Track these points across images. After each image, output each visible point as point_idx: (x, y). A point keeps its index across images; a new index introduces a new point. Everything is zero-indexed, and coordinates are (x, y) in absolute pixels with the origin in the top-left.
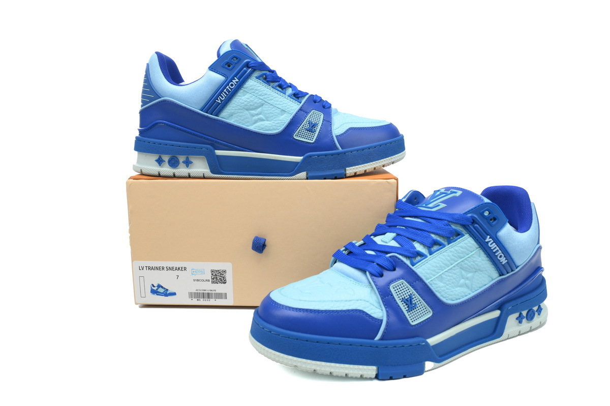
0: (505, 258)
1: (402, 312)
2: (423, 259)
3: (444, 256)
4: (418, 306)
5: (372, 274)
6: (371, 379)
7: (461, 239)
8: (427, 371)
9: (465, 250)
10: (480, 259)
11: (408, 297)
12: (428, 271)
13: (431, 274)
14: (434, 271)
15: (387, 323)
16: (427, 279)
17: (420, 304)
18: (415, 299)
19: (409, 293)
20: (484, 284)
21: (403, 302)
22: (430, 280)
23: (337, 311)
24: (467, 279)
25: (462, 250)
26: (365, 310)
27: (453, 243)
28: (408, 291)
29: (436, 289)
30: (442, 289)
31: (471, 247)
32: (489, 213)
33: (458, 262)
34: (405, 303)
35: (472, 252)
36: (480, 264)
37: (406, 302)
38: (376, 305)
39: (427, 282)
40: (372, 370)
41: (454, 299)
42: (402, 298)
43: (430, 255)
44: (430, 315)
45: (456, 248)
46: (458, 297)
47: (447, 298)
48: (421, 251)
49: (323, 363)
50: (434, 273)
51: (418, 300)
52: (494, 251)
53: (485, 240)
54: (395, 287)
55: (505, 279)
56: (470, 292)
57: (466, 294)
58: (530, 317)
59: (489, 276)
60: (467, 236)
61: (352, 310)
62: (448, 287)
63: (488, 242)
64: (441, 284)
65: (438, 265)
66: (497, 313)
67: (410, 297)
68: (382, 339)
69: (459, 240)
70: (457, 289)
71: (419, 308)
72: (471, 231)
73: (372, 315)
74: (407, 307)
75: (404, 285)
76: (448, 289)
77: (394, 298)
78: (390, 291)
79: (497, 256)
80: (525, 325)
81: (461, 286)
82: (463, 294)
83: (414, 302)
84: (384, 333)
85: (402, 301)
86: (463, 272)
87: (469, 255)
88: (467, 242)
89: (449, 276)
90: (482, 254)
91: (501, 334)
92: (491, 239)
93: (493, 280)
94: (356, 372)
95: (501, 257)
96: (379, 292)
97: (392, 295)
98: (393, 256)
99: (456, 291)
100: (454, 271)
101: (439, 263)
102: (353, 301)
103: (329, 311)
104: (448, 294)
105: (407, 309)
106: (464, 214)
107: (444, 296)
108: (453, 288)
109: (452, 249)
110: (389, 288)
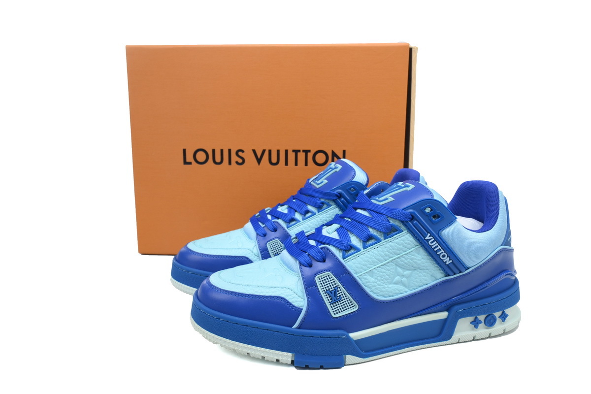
0: (449, 258)
1: (325, 303)
2: (355, 253)
3: (377, 251)
4: (343, 299)
5: (301, 264)
6: (286, 365)
7: (398, 235)
8: (347, 365)
9: (401, 247)
10: (419, 257)
11: (333, 289)
12: (359, 265)
13: (362, 268)
14: (365, 265)
15: (307, 312)
16: (357, 273)
17: (345, 298)
18: (340, 292)
19: (334, 286)
20: (425, 283)
21: (327, 294)
22: (360, 274)
23: (259, 296)
24: (403, 276)
25: (398, 246)
26: (287, 298)
27: (389, 239)
28: (333, 283)
29: (366, 284)
30: (373, 284)
31: (409, 244)
32: (431, 210)
33: (393, 258)
34: (328, 295)
35: (410, 249)
36: (419, 262)
37: (330, 293)
38: (300, 294)
39: (355, 276)
40: (287, 357)
41: (386, 296)
42: (327, 290)
43: (364, 249)
44: (356, 309)
45: (392, 244)
46: (391, 294)
47: (378, 294)
48: (356, 245)
49: (241, 344)
50: (365, 268)
51: (343, 293)
52: (435, 250)
53: (425, 238)
54: (320, 278)
55: (451, 280)
56: (407, 290)
57: (402, 292)
58: (490, 322)
59: (432, 276)
60: (405, 232)
61: (274, 297)
62: (379, 283)
63: (428, 240)
64: (372, 279)
65: (370, 260)
66: (443, 315)
67: (335, 289)
68: (299, 327)
69: (395, 236)
70: (390, 286)
71: (344, 301)
72: (410, 227)
73: (293, 304)
74: (331, 299)
75: (330, 277)
76: (379, 285)
77: (318, 289)
78: (315, 282)
79: (439, 255)
80: (482, 330)
81: (396, 283)
82: (397, 291)
83: (338, 295)
84: (302, 322)
85: (325, 293)
86: (399, 269)
87: (407, 252)
88: (404, 239)
89: (381, 272)
90: (422, 251)
91: (449, 337)
92: (432, 237)
93: (436, 280)
94: (271, 356)
95: (444, 256)
96: (304, 282)
97: (316, 286)
98: (324, 248)
99: (389, 288)
100: (387, 267)
101: (371, 258)
102: (278, 289)
103: (252, 295)
104: (379, 290)
105: (330, 301)
106: (403, 209)
107: (375, 291)
108: (386, 284)
109: (387, 245)
110: (314, 279)
